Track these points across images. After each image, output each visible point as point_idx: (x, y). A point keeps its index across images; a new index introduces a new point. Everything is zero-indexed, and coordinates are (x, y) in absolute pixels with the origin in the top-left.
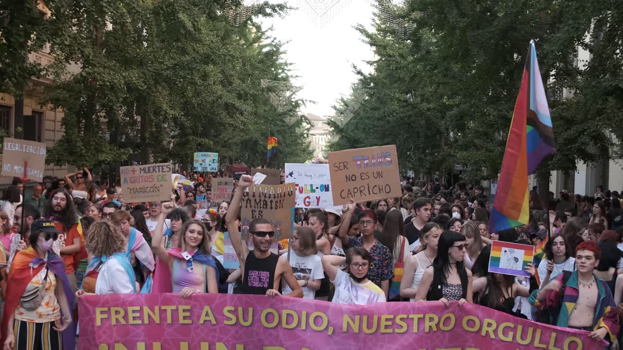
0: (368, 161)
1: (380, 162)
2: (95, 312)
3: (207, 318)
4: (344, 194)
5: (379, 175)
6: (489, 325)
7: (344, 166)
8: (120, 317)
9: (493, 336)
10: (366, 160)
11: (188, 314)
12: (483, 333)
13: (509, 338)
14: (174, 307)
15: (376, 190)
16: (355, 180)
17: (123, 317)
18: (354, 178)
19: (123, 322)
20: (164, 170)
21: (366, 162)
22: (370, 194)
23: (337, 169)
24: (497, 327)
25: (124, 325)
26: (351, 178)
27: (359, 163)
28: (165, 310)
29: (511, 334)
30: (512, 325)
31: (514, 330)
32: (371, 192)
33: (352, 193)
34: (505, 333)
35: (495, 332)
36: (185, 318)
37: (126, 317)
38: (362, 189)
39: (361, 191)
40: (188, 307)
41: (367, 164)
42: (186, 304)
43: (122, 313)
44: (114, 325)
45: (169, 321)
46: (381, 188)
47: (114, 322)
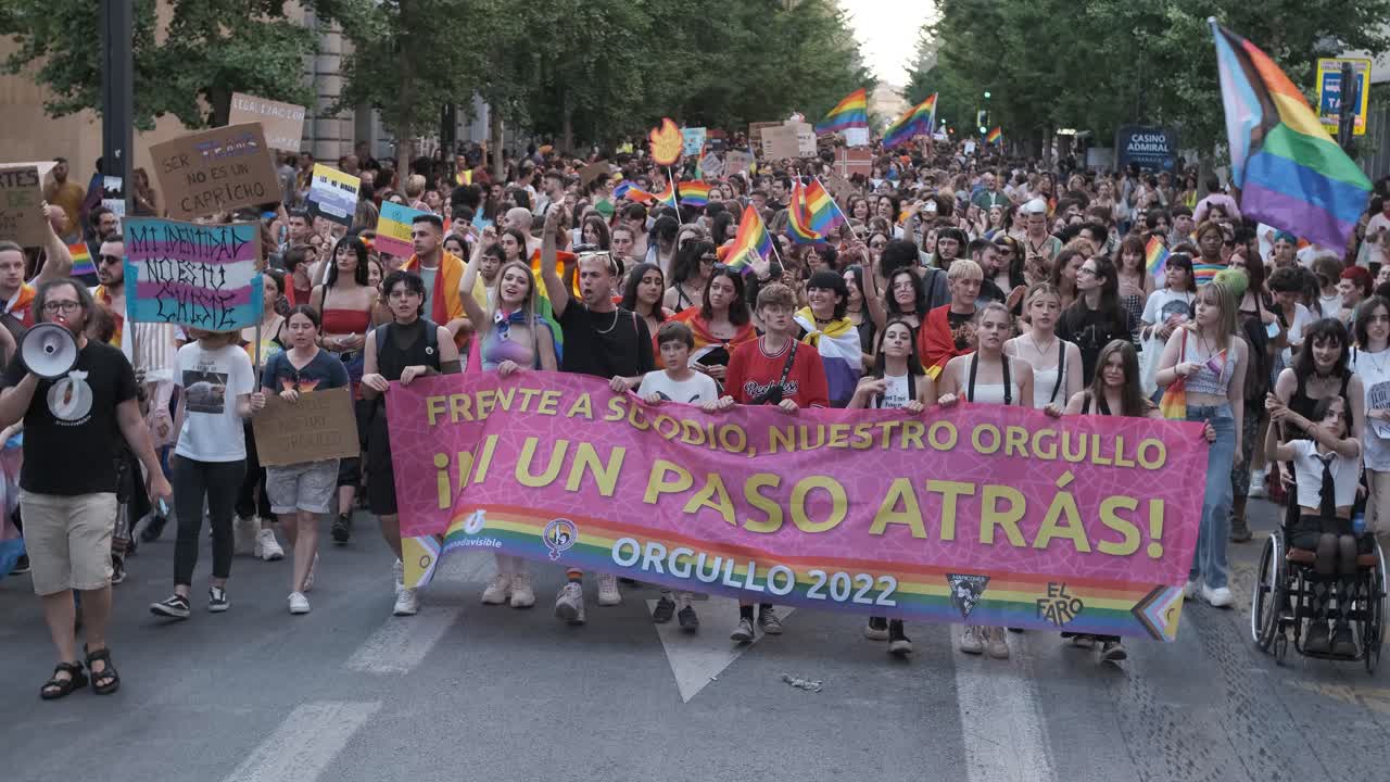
0: (219, 149)
1: (242, 149)
2: (425, 406)
3: (581, 410)
4: (189, 204)
5: (242, 169)
6: (1017, 436)
7: (183, 162)
8: (464, 409)
9: (1024, 453)
10: (217, 147)
11: (554, 402)
12: (1009, 451)
13: (1052, 454)
14: (537, 392)
15: (241, 192)
16: (204, 180)
17: (469, 410)
18: (201, 178)
19: (469, 417)
20: (22, 182)
21: (217, 151)
22: (231, 198)
23: (168, 168)
24: (1030, 440)
25: (471, 422)
26: (198, 178)
27: (205, 153)
28: (523, 395)
29: (1053, 447)
30: (1053, 434)
31: (1057, 439)
32: (233, 196)
33: (203, 202)
34: (1044, 448)
35: (1028, 445)
36: (548, 407)
37: (473, 409)
38: (218, 192)
39: (216, 197)
40: (559, 394)
41: (220, 154)
42: (557, 389)
43: (468, 402)
44: (456, 424)
45: (524, 408)
46: (248, 188)
47: (455, 419)
